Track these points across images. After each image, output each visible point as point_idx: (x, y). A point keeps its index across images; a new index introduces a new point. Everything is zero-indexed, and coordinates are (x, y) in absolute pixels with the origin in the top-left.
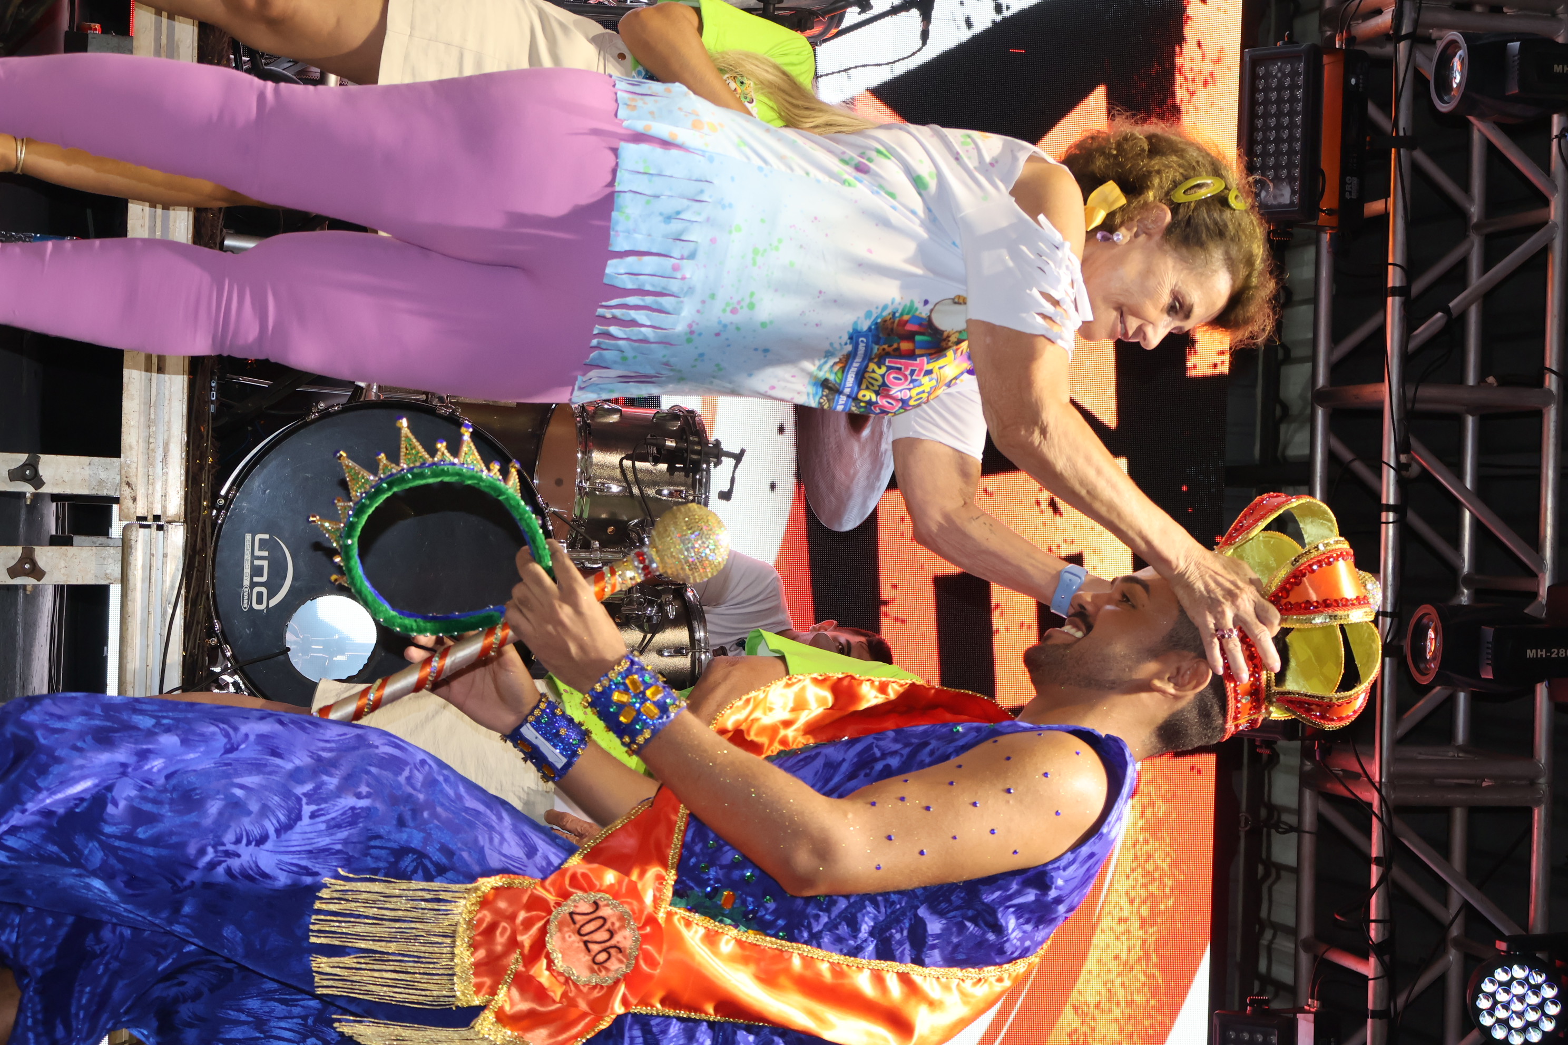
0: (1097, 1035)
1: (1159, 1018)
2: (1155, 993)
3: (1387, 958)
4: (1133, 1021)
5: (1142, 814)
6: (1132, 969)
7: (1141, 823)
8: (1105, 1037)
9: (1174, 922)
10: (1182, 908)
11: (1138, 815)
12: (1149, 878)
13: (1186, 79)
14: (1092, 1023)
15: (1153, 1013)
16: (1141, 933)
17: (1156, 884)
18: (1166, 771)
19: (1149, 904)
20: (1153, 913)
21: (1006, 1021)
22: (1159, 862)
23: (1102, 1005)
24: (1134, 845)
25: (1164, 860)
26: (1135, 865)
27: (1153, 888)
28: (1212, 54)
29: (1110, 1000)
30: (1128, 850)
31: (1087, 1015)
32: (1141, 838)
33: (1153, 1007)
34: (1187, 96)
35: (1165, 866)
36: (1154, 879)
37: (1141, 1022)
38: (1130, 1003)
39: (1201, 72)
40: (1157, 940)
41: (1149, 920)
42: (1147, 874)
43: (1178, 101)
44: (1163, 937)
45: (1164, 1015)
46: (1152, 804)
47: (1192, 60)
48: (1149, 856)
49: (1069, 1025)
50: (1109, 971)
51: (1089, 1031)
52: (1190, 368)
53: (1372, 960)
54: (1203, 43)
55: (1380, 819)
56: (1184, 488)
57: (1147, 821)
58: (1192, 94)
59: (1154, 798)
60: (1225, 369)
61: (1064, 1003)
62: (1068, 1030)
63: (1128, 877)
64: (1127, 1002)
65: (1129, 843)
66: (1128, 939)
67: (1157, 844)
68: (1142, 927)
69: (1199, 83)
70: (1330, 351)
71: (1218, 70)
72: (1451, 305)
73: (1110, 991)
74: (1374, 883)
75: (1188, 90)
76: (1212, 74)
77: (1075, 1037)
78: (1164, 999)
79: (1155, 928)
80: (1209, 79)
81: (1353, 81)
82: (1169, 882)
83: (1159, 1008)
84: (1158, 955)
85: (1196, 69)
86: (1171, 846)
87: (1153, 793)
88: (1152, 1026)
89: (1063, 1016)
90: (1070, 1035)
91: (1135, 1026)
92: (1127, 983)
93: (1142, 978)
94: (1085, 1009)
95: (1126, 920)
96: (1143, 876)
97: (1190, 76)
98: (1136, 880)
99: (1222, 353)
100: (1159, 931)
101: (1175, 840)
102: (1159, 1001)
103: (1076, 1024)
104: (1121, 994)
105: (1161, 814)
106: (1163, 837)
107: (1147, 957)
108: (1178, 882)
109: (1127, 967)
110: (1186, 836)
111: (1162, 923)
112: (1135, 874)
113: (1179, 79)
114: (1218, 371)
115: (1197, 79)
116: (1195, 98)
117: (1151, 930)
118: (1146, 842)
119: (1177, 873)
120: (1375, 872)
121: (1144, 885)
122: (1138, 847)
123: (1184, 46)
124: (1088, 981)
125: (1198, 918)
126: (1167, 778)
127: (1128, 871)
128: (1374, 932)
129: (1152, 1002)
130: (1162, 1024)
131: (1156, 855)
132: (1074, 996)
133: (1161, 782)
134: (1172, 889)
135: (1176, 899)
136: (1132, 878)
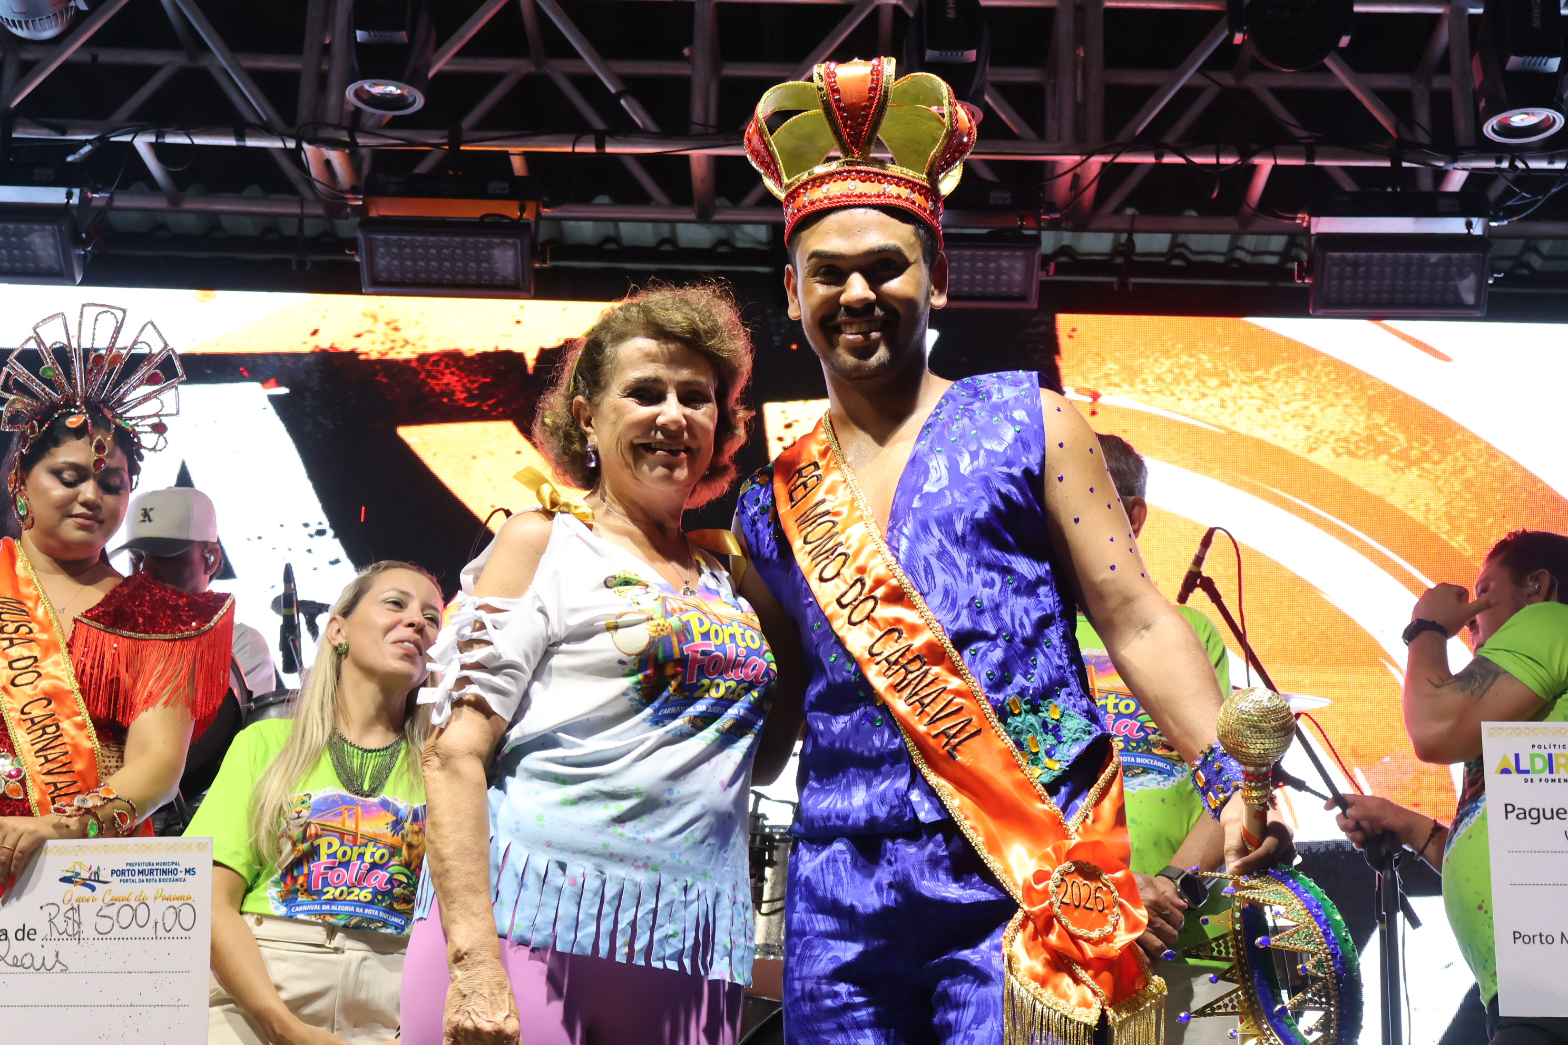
0: (1337, 429)
1: (1319, 367)
2: (1294, 372)
3: (1254, 146)
4: (1322, 393)
5: (1116, 385)
6: (1271, 395)
7: (1125, 386)
8: (1339, 421)
9: (1224, 354)
10: (1210, 346)
11: (1117, 389)
12: (1180, 378)
13: (392, 348)
14: (1326, 433)
15: (1314, 374)
16: (1235, 386)
17: (1186, 371)
18: (1074, 362)
19: (1206, 379)
20: (1217, 374)
21: (1325, 519)
22: (1164, 369)
23: (1308, 424)
24: (1148, 393)
25: (1162, 364)
26: (1167, 392)
27: (1190, 374)
28: (368, 324)
29: (1302, 416)
30: (1153, 399)
31: (1318, 439)
32: (1142, 387)
33: (1309, 374)
34: (409, 348)
35: (1168, 363)
36: (1182, 374)
37: (1323, 385)
38: (1305, 396)
39: (385, 334)
40: (1242, 370)
41: (1223, 378)
42: (1176, 381)
43: (414, 356)
44: (1238, 365)
45: (1316, 363)
46: (1107, 375)
47: (373, 343)
48: (1159, 379)
49: (1328, 456)
50: (1273, 417)
51: (1334, 437)
53: (1257, 161)
54: (357, 333)
55: (1118, 154)
56: (794, 347)
57: (1124, 380)
58: (407, 342)
59: (1101, 374)
61: (1306, 461)
62: (1333, 457)
63: (1179, 399)
64: (1304, 400)
65: (1146, 398)
66: (1241, 398)
67: (1146, 371)
68: (1227, 384)
69: (396, 335)
70: (660, 207)
71: (383, 318)
72: (613, 91)
73: (1293, 416)
74: (1180, 160)
75: (402, 347)
76: (388, 324)
77: (1340, 451)
78: (1300, 363)
79: (1230, 372)
80: (393, 325)
81: (393, 187)
82: (1184, 359)
83: (1310, 367)
84: (1257, 369)
85: (382, 339)
86: (1148, 357)
87: (1096, 375)
88: (1328, 374)
89: (1320, 462)
90: (1338, 455)
91: (1327, 391)
92: (1286, 400)
93: (1280, 384)
94: (1312, 440)
95: (1223, 401)
96: (1178, 384)
97: (389, 345)
98: (1182, 391)
100: (1233, 368)
101: (1142, 352)
102: (1302, 367)
103: (1326, 450)
104: (1296, 405)
105: (1117, 367)
106: (1140, 365)
107: (1258, 379)
108: (1183, 350)
109: (1269, 399)
110: (1138, 342)
111: (1225, 365)
112: (1176, 392)
113: (392, 356)
115: (392, 338)
116: (409, 340)
117: (1232, 376)
118: (1144, 381)
119: (1175, 352)
120: (1170, 159)
121: (1188, 383)
122: (1149, 389)
123: (359, 351)
124: (1284, 438)
125: (1219, 330)
126: (1081, 361)
127: (1173, 399)
128: (1230, 160)
129: (1304, 374)
130: (1325, 365)
131: (1158, 371)
132: (1300, 451)
133: (1084, 368)
134: (1191, 356)
135: (1200, 351)
136: (1180, 396)
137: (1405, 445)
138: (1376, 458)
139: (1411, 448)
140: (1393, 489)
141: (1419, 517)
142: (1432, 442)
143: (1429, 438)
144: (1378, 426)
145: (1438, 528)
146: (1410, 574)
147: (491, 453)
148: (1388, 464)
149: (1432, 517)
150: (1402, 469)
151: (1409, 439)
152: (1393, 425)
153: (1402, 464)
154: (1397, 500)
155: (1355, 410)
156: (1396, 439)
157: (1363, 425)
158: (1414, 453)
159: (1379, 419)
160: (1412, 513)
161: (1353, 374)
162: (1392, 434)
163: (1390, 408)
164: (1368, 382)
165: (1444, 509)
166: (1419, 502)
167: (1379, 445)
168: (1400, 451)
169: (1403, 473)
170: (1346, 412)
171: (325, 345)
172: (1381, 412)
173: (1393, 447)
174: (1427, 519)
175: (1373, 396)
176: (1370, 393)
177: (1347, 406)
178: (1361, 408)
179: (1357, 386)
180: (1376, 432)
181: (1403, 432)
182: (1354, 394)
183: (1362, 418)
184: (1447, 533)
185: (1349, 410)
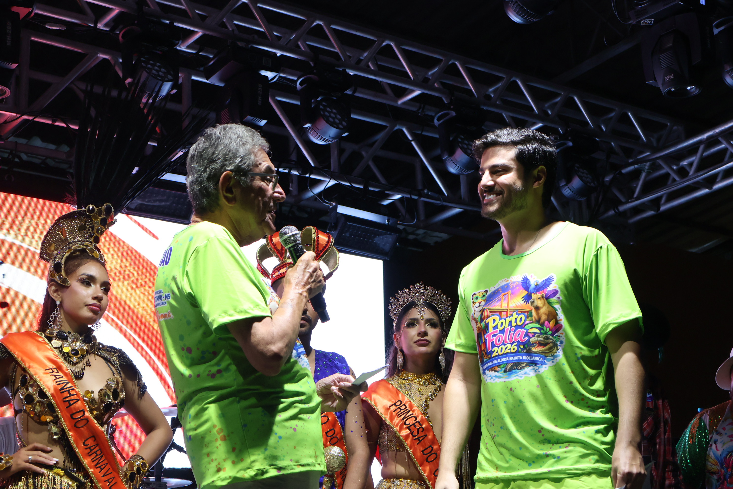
5: (7, 230)
7: (11, 231)
10: (52, 216)
11: (7, 232)
12: (37, 230)
22: (30, 225)
24: (22, 236)
25: (29, 222)
26: (31, 237)
30: (23, 239)
32: (18, 232)
35: (32, 222)
42: (35, 231)
48: (27, 229)
55: (35, 117)
57: (10, 228)
63: (36, 241)
65: (20, 238)
67: (22, 224)
74: (63, 125)
82: (39, 221)
86: (22, 217)
96: (36, 233)
98: (38, 237)
101: (20, 215)
105: (7, 221)
106: (19, 221)
108: (40, 216)
110: (18, 209)
112: (35, 237)
118: (20, 229)
120: (59, 124)
122: (22, 234)
127: (34, 240)
131: (27, 225)
134: (43, 220)
135: (47, 218)
136: (37, 239)
137: (137, 277)
138: (124, 282)
139: (139, 279)
140: (130, 298)
141: (140, 312)
142: (148, 277)
143: (147, 275)
144: (126, 267)
145: (149, 319)
146: (135, 340)
148: (129, 285)
149: (146, 313)
150: (134, 289)
151: (139, 274)
152: (132, 266)
153: (135, 286)
154: (132, 303)
155: (116, 257)
156: (133, 274)
157: (119, 265)
158: (140, 282)
159: (126, 263)
160: (137, 310)
161: (116, 240)
162: (131, 271)
163: (131, 258)
164: (122, 244)
165: (152, 310)
166: (141, 305)
167: (125, 275)
168: (135, 280)
169: (135, 290)
170: (112, 258)
172: (127, 260)
173: (131, 277)
174: (144, 314)
175: (124, 252)
176: (123, 250)
177: (112, 255)
178: (119, 256)
179: (118, 246)
180: (124, 269)
181: (136, 271)
182: (116, 250)
183: (119, 262)
184: (152, 322)
185: (113, 257)
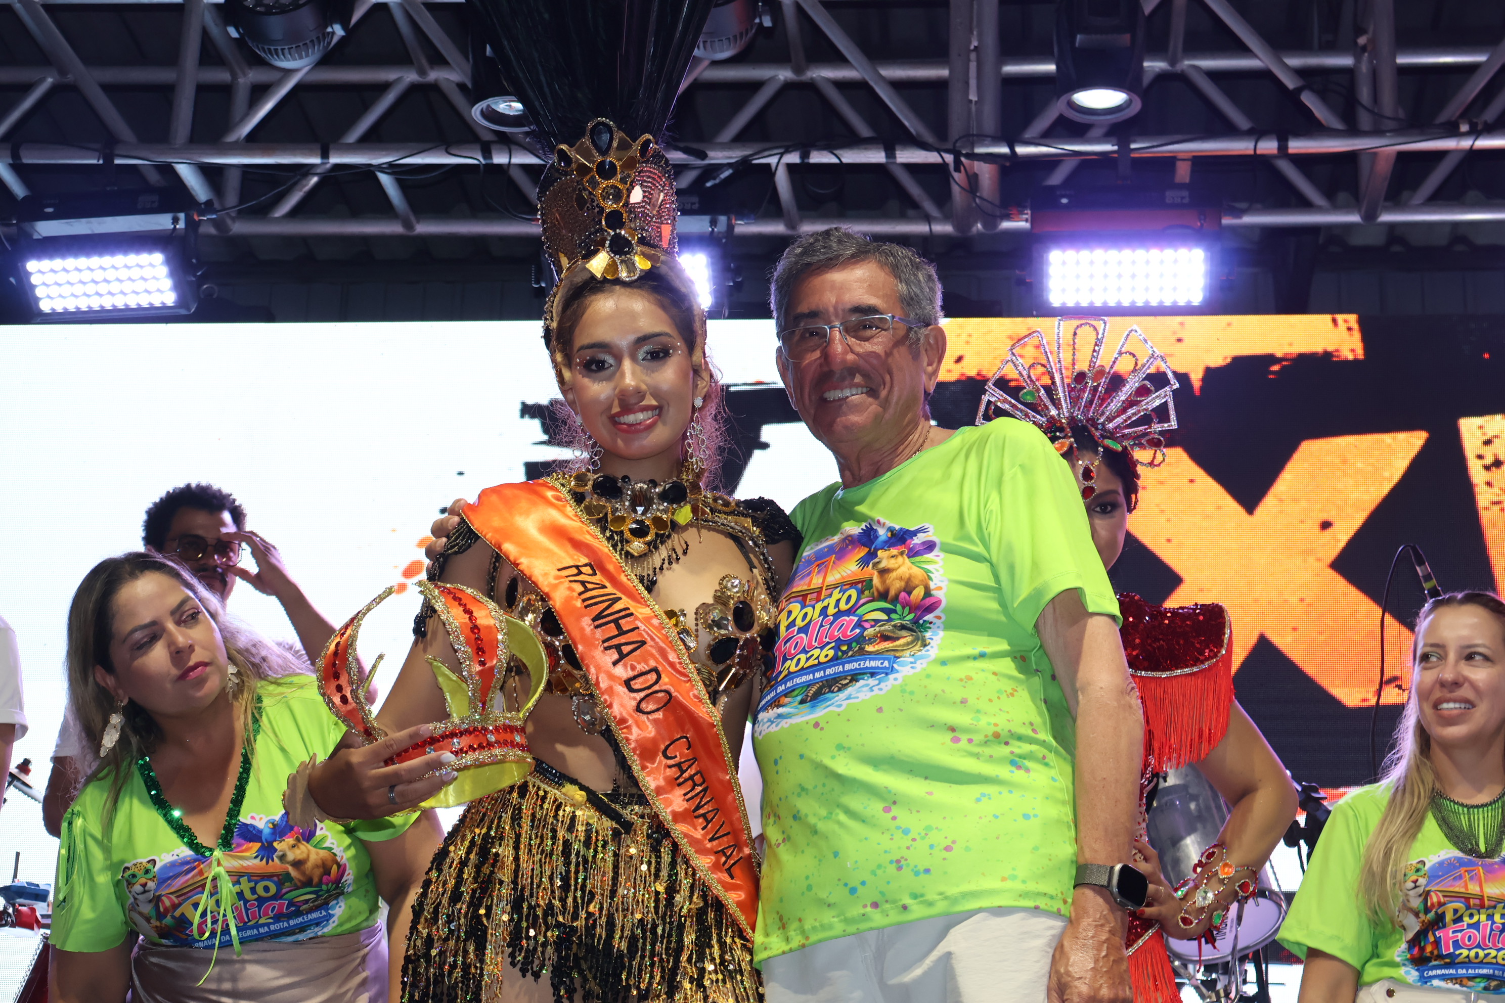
52: (1355, 355)
56: (1486, 356)
60: (1352, 318)
70: (1319, 209)
72: (1291, 87)
81: (1064, 201)
99: (1335, 321)
114: (1355, 326)
147: (1161, 483)
171: (972, 373)
